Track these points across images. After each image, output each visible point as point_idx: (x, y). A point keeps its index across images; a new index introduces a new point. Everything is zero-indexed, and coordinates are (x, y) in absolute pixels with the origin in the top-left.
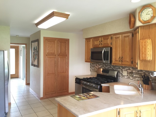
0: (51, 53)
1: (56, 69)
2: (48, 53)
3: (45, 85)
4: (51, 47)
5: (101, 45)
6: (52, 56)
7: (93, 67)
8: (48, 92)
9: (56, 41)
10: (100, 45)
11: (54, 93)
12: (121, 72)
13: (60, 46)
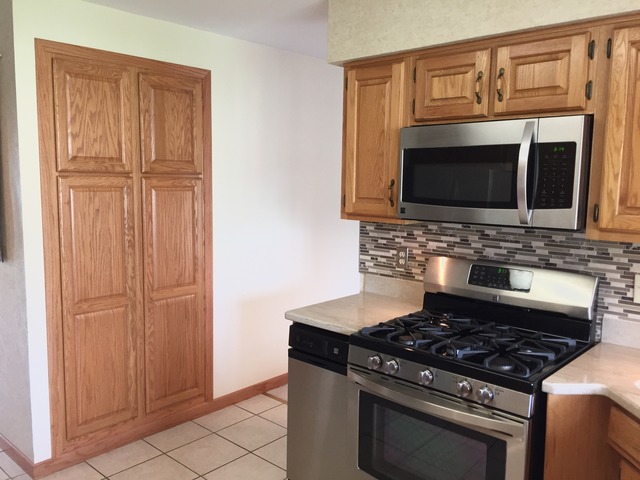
0: (96, 158)
1: (134, 268)
2: (74, 158)
3: (60, 378)
4: (92, 116)
5: (485, 100)
6: (104, 181)
7: (386, 247)
8: (85, 423)
9: (125, 74)
10: (479, 101)
11: (125, 422)
12: (613, 284)
13: (152, 112)
